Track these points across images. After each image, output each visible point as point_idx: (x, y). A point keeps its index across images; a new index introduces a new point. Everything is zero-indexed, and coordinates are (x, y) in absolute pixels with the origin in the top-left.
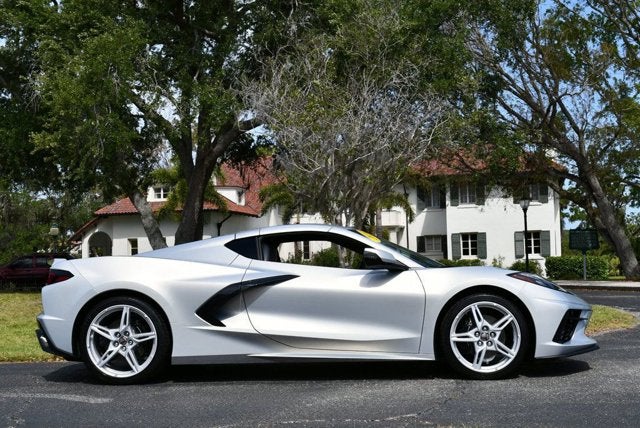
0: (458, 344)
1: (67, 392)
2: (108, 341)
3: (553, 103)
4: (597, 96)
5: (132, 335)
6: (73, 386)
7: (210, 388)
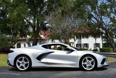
0: (83, 65)
1: (13, 73)
3: (101, 20)
4: (109, 19)
5: (25, 62)
6: (14, 71)
7: (38, 72)
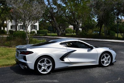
0: (102, 61)
2: (42, 66)
5: (47, 64)
